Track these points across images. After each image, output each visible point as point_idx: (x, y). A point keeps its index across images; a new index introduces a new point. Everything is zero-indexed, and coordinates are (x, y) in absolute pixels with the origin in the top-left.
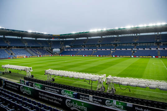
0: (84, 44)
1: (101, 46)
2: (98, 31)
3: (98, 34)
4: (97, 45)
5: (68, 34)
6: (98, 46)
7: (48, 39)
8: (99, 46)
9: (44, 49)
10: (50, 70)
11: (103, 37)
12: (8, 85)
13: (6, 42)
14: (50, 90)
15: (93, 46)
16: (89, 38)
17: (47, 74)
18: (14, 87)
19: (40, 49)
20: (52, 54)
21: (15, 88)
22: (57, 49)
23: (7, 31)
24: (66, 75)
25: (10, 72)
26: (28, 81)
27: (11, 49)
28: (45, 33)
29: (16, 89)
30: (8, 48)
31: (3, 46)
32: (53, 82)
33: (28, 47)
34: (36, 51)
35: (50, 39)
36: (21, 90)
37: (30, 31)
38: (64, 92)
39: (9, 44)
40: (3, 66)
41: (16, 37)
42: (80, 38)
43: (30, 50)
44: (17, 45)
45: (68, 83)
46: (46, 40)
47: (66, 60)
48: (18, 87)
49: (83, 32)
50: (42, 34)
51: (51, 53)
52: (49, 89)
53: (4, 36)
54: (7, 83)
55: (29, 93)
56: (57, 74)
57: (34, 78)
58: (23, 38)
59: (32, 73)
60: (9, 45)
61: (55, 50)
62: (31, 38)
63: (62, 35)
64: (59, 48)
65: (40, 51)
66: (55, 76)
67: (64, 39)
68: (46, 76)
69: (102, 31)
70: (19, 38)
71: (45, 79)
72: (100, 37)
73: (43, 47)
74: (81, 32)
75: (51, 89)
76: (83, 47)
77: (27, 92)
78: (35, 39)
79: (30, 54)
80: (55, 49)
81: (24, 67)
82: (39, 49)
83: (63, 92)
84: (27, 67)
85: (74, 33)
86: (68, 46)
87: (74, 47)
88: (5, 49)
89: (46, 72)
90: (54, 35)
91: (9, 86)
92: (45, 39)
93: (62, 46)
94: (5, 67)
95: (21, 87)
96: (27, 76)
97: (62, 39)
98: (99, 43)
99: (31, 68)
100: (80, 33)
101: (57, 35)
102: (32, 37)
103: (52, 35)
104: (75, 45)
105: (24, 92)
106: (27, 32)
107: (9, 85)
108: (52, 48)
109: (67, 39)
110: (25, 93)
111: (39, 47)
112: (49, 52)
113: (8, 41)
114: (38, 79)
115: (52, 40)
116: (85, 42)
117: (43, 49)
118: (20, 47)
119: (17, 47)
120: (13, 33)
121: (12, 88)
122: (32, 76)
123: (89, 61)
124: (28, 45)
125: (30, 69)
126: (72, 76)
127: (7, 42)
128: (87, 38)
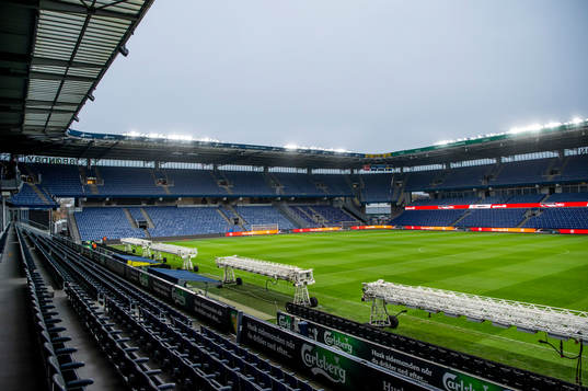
0: (484, 183)
1: (558, 191)
2: (546, 131)
3: (546, 143)
4: (543, 185)
5: (422, 149)
6: (546, 191)
7: (348, 172)
8: (552, 191)
9: (335, 206)
10: (380, 282)
11: (569, 152)
12: (253, 333)
13: (222, 184)
14: (393, 364)
15: (526, 192)
16: (505, 160)
17: (371, 297)
18: (278, 344)
19: (322, 203)
20: (363, 221)
21: (280, 349)
22: (382, 205)
23: (226, 149)
24: (452, 309)
25: (239, 281)
26: (305, 322)
27: (235, 207)
28: (341, 150)
29: (285, 352)
30: (227, 202)
31: (212, 196)
32: (394, 331)
33: (285, 199)
34: (311, 213)
35: (355, 172)
36: (306, 359)
37: (291, 147)
38: (457, 381)
39: (228, 190)
40: (220, 260)
41: (249, 168)
42: (466, 164)
43: (293, 207)
44: (252, 194)
45: (456, 341)
46: (343, 172)
47: (420, 246)
48: (291, 345)
49: (480, 137)
50: (330, 153)
51: (360, 219)
52: (388, 358)
53: (215, 167)
54: (249, 326)
55: (337, 377)
56: (416, 302)
57: (319, 308)
58: (271, 170)
59: (311, 289)
60: (231, 193)
61: (372, 208)
62: (293, 170)
63: (397, 153)
64: (389, 202)
65: (324, 214)
66: (404, 308)
67: (407, 169)
68: (368, 305)
69: (563, 128)
70: (256, 169)
71: (360, 317)
72: (556, 155)
73: (331, 199)
74: (472, 139)
75: (398, 362)
76: (481, 195)
77: (328, 372)
78: (305, 171)
79: (292, 221)
80: (372, 205)
81: (286, 267)
82: (320, 206)
83: (449, 379)
84: (297, 269)
85: (443, 143)
86: (421, 193)
87: (443, 197)
88: (217, 205)
89: (369, 291)
90: (369, 156)
91: (255, 338)
92: (337, 172)
93: (400, 193)
94: (226, 263)
95: (305, 347)
96: (296, 301)
97: (398, 170)
98: (550, 178)
99: (310, 270)
100: (468, 142)
101: (381, 156)
102: (298, 167)
103: (364, 155)
104: (449, 190)
105: (315, 371)
106: (282, 149)
107: (257, 334)
108: (363, 200)
109: (417, 169)
110: (320, 375)
111: (320, 198)
112: (353, 214)
113: (227, 180)
114: (333, 313)
115: (362, 172)
116: (492, 177)
117: (331, 206)
118: (261, 200)
119: (252, 200)
120: (239, 154)
121: (271, 346)
122: (314, 302)
123: (518, 250)
124: (283, 193)
125: (308, 275)
126: (479, 314)
127: (224, 184)
128: (495, 161)
